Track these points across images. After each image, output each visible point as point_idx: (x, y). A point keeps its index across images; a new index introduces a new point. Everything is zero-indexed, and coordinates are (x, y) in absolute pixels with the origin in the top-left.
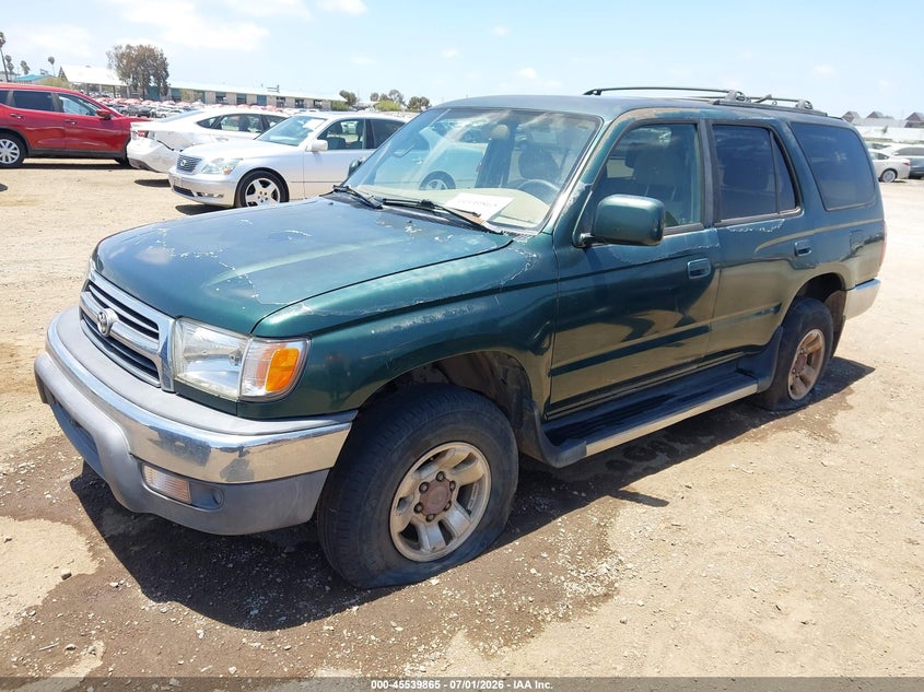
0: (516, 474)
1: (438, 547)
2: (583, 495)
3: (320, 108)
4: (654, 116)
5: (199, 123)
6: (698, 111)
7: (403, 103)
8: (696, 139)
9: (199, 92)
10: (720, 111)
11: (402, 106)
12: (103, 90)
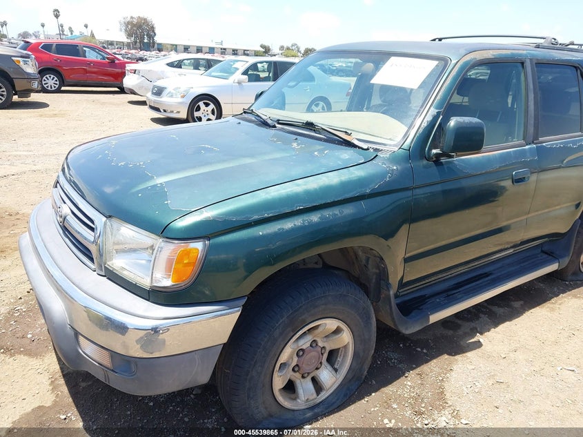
0: (374, 339)
1: (311, 398)
2: (425, 351)
3: (248, 55)
4: (491, 57)
5: (168, 64)
6: (525, 52)
7: (300, 52)
8: (523, 74)
9: (173, 45)
10: (541, 53)
11: (299, 54)
12: (117, 44)
